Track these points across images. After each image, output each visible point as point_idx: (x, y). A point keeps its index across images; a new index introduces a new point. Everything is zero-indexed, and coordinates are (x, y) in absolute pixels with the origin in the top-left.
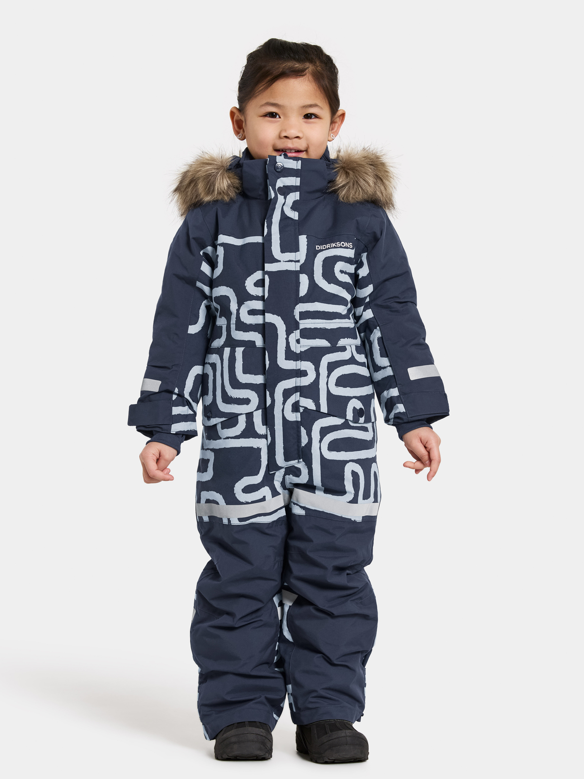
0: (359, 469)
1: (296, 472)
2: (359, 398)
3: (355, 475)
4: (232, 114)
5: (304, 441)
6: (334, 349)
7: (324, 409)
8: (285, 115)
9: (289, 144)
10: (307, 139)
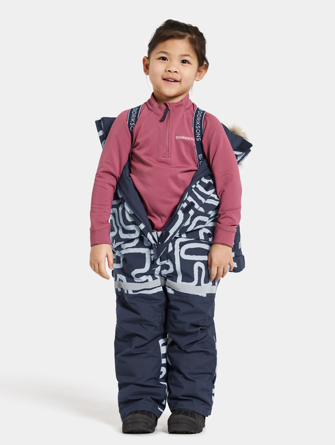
0: (203, 266)
1: (167, 267)
2: (207, 228)
3: (200, 269)
4: (144, 60)
8: (170, 59)
9: (171, 75)
10: (181, 74)
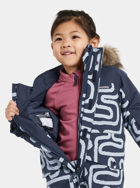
2: (114, 157)
5: (86, 173)
6: (102, 134)
7: (96, 160)
